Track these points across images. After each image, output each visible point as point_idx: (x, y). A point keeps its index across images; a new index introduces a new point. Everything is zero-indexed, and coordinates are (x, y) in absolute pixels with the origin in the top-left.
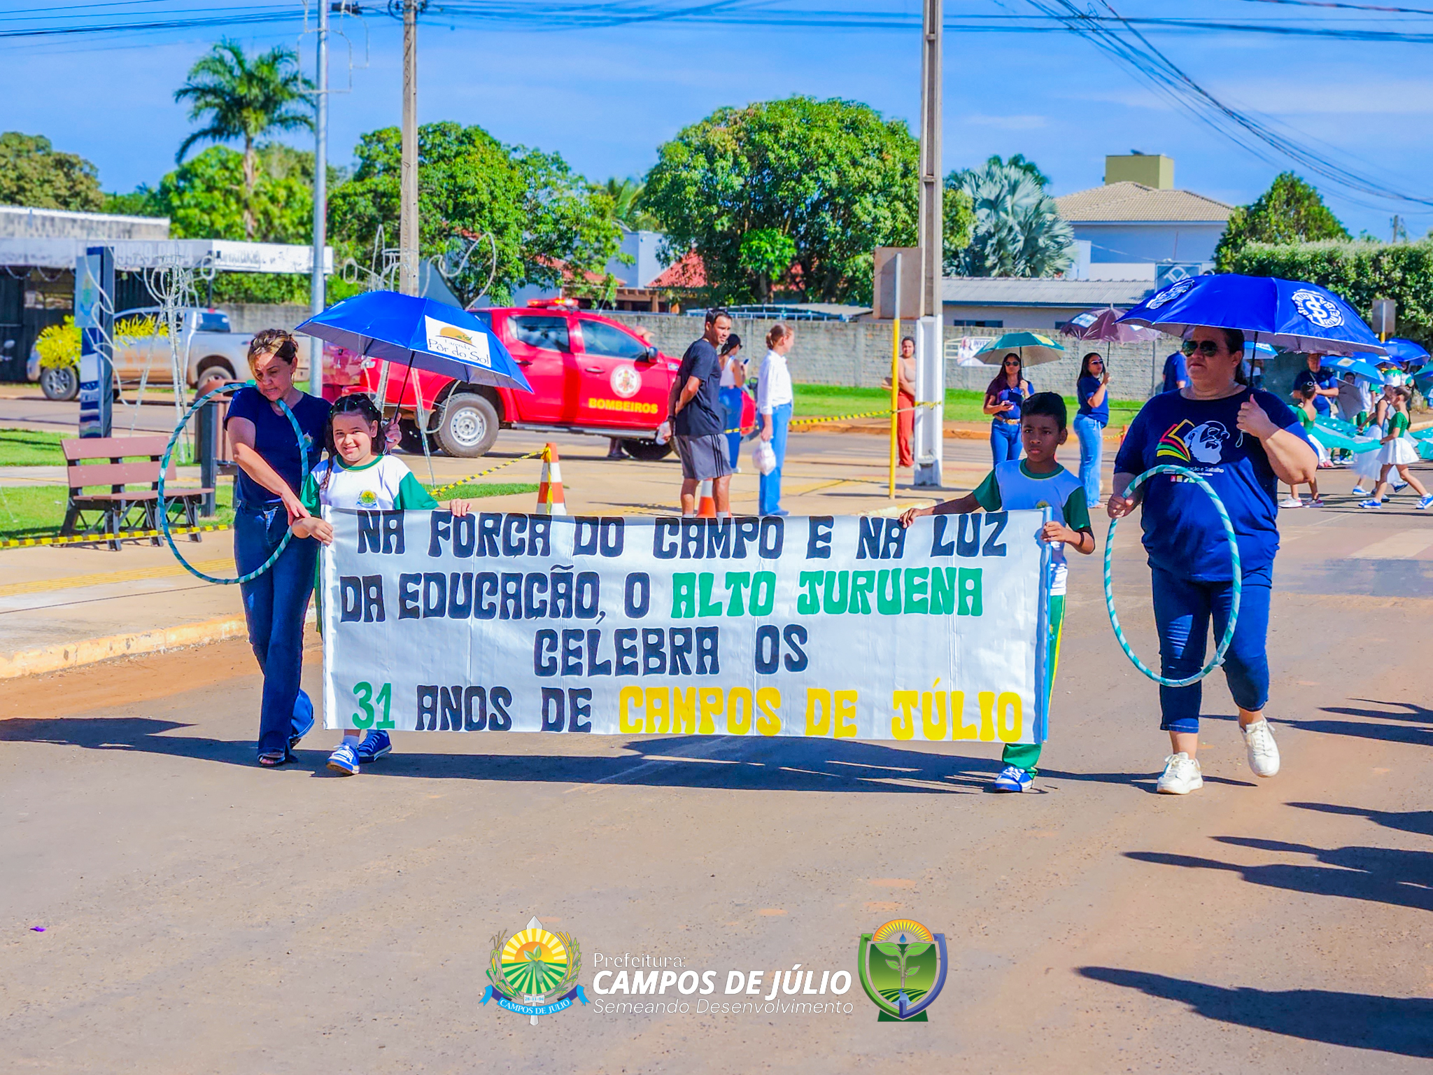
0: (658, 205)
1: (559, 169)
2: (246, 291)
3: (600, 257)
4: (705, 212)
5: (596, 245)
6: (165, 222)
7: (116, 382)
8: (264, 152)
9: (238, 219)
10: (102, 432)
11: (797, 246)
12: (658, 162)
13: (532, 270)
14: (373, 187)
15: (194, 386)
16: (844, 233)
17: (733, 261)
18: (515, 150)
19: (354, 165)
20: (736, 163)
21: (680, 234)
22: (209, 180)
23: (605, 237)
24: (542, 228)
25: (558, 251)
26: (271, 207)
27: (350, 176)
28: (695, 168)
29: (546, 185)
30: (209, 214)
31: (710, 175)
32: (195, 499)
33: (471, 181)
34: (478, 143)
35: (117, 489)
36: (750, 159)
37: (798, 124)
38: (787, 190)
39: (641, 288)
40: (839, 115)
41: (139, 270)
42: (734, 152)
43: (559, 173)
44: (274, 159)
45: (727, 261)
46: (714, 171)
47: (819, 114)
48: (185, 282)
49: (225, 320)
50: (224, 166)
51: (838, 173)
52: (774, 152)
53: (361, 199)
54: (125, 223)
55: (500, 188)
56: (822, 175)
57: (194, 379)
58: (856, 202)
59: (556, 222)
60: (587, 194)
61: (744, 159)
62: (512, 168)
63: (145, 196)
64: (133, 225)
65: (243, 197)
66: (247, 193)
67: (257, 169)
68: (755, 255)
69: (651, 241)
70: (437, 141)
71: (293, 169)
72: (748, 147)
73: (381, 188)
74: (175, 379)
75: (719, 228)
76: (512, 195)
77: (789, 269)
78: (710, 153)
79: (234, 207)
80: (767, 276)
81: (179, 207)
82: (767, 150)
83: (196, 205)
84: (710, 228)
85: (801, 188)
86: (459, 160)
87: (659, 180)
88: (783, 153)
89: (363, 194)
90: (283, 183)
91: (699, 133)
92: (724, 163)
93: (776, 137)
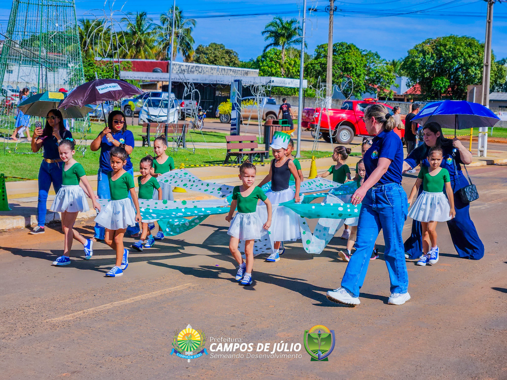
0: (407, 69)
1: (377, 57)
2: (281, 92)
3: (388, 85)
4: (422, 71)
5: (388, 81)
6: (258, 70)
7: (241, 118)
8: (288, 50)
9: (279, 70)
10: (237, 133)
11: (450, 82)
12: (408, 55)
13: (368, 89)
14: (320, 61)
15: (265, 120)
16: (465, 78)
17: (429, 86)
18: (364, 51)
19: (315, 54)
20: (432, 56)
21: (414, 78)
22: (271, 58)
23: (390, 78)
24: (371, 75)
25: (376, 83)
26: (289, 66)
27: (314, 58)
28: (419, 57)
29: (373, 62)
30: (271, 68)
31: (424, 60)
32: (264, 153)
33: (350, 60)
34: (352, 49)
35: (241, 150)
36: (437, 55)
37: (452, 44)
38: (448, 65)
39: (401, 94)
40: (465, 41)
41: (249, 85)
42: (431, 52)
43: (377, 58)
44: (291, 52)
45: (428, 87)
46: (425, 58)
47: (459, 41)
48: (262, 90)
49: (274, 101)
50: (276, 54)
51: (464, 59)
52: (444, 52)
53: (316, 65)
54: (246, 71)
55: (359, 63)
56: (459, 60)
57: (265, 118)
58: (469, 69)
59: (375, 74)
60: (385, 65)
61: (435, 55)
62: (363, 57)
63: (252, 62)
64: (248, 71)
65: (281, 64)
66: (282, 62)
67: (286, 55)
68: (437, 85)
69: (405, 80)
70: (340, 48)
71: (296, 55)
72: (436, 51)
73: (323, 62)
74: (259, 118)
75: (426, 76)
76: (362, 65)
77: (447, 89)
78: (424, 53)
79: (278, 66)
80: (440, 91)
81: (262, 66)
82: (442, 52)
83: (267, 66)
84: (423, 76)
85: (452, 64)
86: (347, 54)
87: (408, 61)
88: (447, 53)
89: (317, 64)
90: (293, 59)
91: (421, 47)
92: (428, 56)
93: (445, 48)
